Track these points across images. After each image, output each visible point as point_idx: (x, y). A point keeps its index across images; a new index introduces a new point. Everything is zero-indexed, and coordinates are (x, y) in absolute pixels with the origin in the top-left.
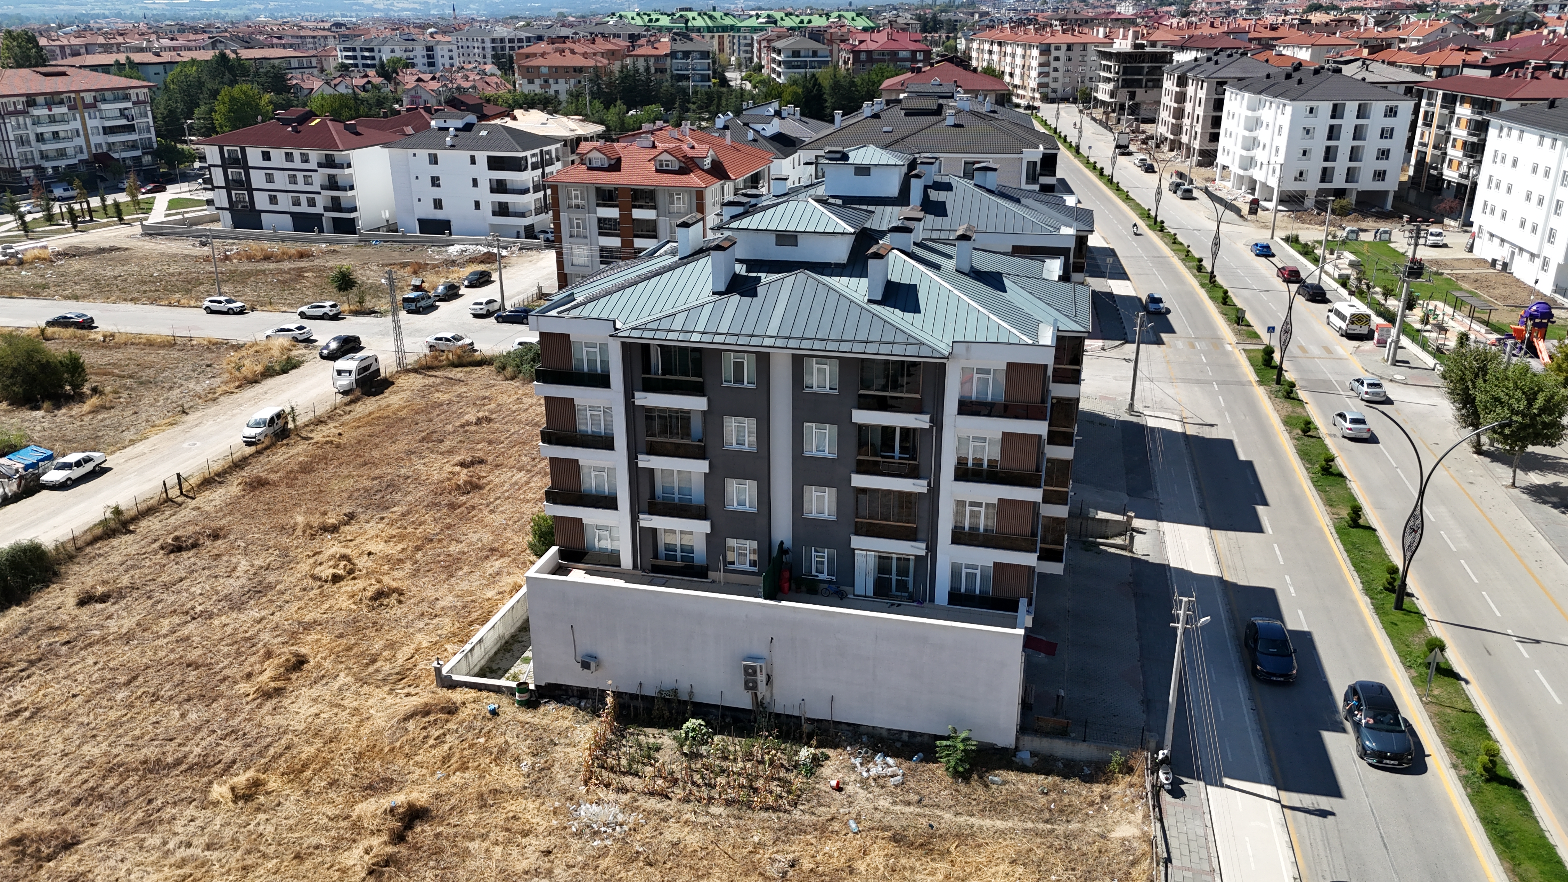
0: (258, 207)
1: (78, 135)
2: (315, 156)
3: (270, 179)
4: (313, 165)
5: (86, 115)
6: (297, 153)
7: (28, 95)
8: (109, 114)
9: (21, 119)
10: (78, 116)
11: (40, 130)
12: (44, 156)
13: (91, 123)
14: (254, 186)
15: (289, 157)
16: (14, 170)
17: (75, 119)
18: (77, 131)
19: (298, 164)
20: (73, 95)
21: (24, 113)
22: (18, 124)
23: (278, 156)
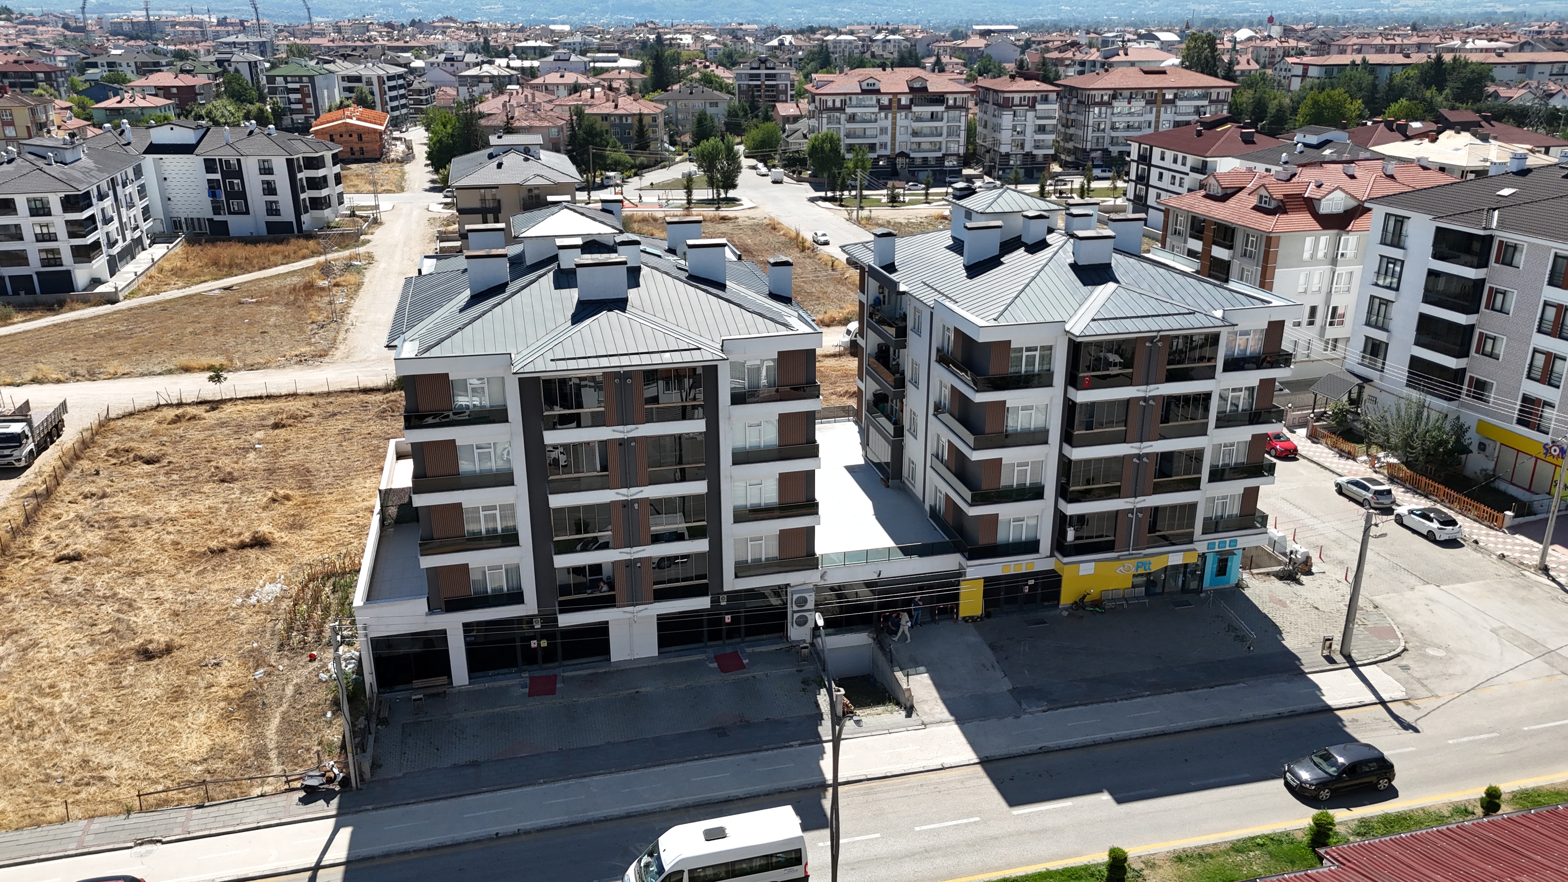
0: (1149, 203)
1: (1149, 127)
2: (1191, 160)
3: (1161, 176)
4: (1187, 169)
5: (1162, 109)
6: (1180, 155)
7: (1114, 89)
8: (1183, 110)
9: (1103, 109)
10: (1154, 110)
11: (1114, 119)
12: (1113, 141)
13: (1163, 117)
14: (1151, 183)
15: (1175, 161)
16: (1084, 150)
17: (1151, 112)
18: (1150, 123)
19: (1178, 167)
20: (1156, 91)
21: (1109, 104)
22: (1100, 113)
23: (1169, 155)
